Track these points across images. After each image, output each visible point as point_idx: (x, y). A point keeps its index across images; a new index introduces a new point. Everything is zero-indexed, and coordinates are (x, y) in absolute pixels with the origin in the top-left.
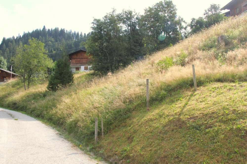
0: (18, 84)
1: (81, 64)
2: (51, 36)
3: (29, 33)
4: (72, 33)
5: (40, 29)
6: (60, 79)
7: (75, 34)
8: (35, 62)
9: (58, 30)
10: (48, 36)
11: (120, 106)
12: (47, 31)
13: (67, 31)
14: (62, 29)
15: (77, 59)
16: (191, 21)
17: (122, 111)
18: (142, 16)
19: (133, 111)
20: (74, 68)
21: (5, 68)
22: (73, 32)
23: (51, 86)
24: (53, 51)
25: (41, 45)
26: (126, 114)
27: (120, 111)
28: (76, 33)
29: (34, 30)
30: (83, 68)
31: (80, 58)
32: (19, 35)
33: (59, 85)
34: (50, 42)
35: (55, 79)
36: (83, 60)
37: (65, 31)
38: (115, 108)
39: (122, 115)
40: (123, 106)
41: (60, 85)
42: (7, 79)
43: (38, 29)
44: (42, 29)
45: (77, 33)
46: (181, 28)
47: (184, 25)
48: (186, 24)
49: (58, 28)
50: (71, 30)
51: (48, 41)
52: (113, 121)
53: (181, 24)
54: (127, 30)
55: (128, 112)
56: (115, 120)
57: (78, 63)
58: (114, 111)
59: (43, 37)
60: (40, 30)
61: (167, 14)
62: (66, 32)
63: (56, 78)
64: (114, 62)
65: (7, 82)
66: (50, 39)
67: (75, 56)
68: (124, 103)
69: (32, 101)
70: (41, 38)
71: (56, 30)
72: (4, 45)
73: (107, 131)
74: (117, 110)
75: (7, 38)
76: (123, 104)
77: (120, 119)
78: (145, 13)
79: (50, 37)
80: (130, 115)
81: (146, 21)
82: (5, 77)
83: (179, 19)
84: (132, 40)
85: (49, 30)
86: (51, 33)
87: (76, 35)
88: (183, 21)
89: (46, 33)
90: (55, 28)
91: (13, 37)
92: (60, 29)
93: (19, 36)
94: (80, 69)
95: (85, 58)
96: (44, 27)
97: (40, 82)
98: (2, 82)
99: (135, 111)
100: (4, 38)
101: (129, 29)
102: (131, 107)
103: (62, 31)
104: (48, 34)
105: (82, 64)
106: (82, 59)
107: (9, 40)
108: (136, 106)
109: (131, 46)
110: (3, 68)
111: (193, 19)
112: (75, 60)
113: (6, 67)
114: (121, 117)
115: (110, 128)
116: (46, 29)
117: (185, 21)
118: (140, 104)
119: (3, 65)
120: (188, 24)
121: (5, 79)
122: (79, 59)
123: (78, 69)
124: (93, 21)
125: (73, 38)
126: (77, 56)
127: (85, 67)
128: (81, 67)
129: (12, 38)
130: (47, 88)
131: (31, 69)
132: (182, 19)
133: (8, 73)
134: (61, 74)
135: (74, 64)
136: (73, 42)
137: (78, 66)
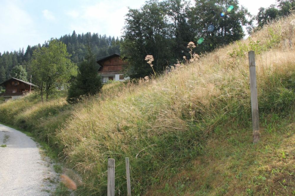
0: (35, 97)
1: (115, 71)
2: (82, 42)
3: (56, 39)
4: (106, 39)
5: (69, 34)
6: (83, 89)
7: (110, 40)
8: (55, 68)
9: (90, 35)
10: (79, 42)
11: (173, 125)
12: (77, 36)
13: (100, 36)
14: (95, 34)
15: (110, 66)
16: (259, 11)
17: (179, 138)
18: (192, 8)
19: (207, 137)
20: (106, 77)
21: (24, 79)
22: (108, 36)
23: (71, 99)
24: (84, 59)
25: (62, 46)
26: (189, 146)
27: (175, 138)
28: (111, 38)
29: (63, 36)
30: (117, 76)
31: (114, 64)
32: (46, 42)
33: (81, 96)
34: (81, 50)
35: (77, 89)
36: (118, 67)
37: (98, 36)
38: (162, 132)
39: (180, 150)
40: (182, 125)
41: (83, 97)
42: (26, 92)
43: (67, 35)
44: (71, 35)
45: (113, 39)
46: (245, 22)
47: (248, 18)
48: (251, 17)
49: (90, 33)
50: (105, 35)
51: (79, 49)
52: (158, 162)
53: (244, 18)
54: (174, 24)
55: (195, 142)
56: (163, 160)
57: (112, 71)
58: (161, 138)
59: (73, 44)
60: (70, 36)
61: (225, 5)
62: (99, 38)
63: (78, 87)
64: (157, 66)
65: (26, 96)
66: (80, 46)
67: (107, 63)
68: (183, 117)
69: (41, 118)
70: (70, 45)
71: (88, 35)
72: (29, 54)
73: (143, 190)
74: (166, 135)
75: (32, 46)
76: (181, 121)
77: (176, 159)
78: (196, 5)
79: (81, 44)
80: (201, 149)
81: (197, 14)
82: (24, 90)
83: (242, 10)
84: (181, 37)
85: (79, 36)
86: (82, 39)
87: (112, 40)
88: (248, 13)
89: (76, 39)
90: (87, 33)
91: (39, 45)
92: (92, 34)
93: (45, 44)
94: (114, 78)
95: (120, 65)
96: (74, 32)
97: (62, 95)
98: (20, 96)
99: (213, 138)
100: (29, 46)
101: (176, 23)
102: (203, 129)
103: (95, 36)
104: (79, 41)
105: (117, 72)
106: (117, 65)
107: (34, 48)
108: (214, 127)
109: (179, 44)
110: (22, 79)
111: (262, 9)
112: (108, 67)
113: (25, 77)
114: (178, 155)
115: (149, 181)
116: (76, 35)
117: (250, 14)
118: (226, 121)
119: (22, 75)
120: (253, 16)
121: (23, 91)
122: (113, 66)
123: (111, 78)
124: (128, 13)
125: (107, 44)
126: (110, 62)
127: (120, 76)
128: (115, 76)
129: (37, 46)
130: (67, 101)
131: (49, 77)
132: (246, 11)
133: (27, 85)
134: (85, 82)
135: (107, 72)
136: (108, 48)
137: (111, 74)
